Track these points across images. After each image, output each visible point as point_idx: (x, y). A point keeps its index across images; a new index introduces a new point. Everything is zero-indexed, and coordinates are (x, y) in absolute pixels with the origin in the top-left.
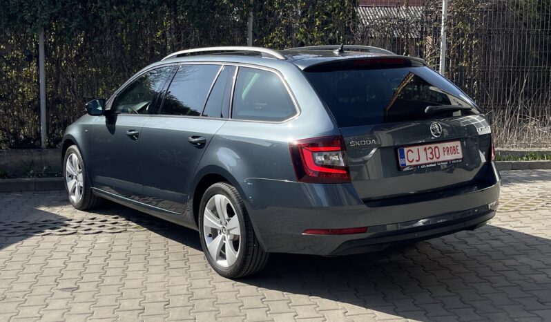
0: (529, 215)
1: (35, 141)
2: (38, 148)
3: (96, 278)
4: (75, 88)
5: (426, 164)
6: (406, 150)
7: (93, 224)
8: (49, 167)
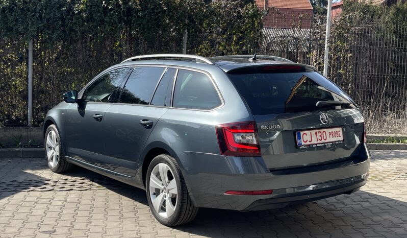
0: (390, 184)
1: (23, 121)
2: (26, 126)
3: (69, 224)
4: (55, 82)
5: (316, 144)
6: (302, 133)
7: (66, 183)
8: (34, 140)
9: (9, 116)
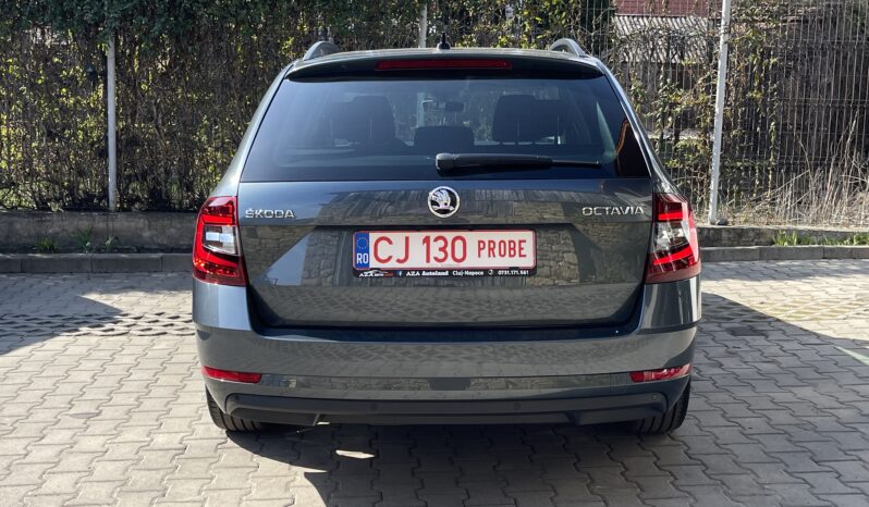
1: (100, 200)
2: (105, 210)
3: (132, 401)
5: (421, 271)
7: (157, 321)
8: (116, 238)
9: (72, 189)
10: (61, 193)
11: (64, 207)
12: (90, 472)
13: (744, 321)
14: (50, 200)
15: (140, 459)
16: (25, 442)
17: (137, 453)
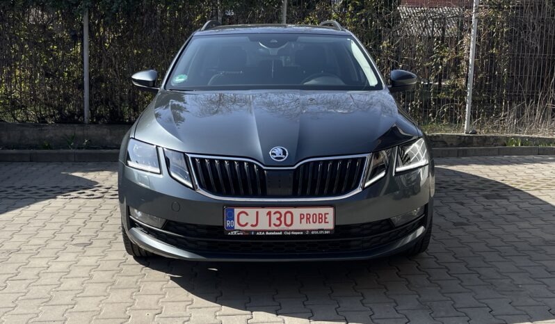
10: (54, 112)
11: (56, 122)
12: (91, 277)
13: (493, 191)
14: (46, 117)
15: (122, 270)
16: (47, 260)
17: (119, 266)
